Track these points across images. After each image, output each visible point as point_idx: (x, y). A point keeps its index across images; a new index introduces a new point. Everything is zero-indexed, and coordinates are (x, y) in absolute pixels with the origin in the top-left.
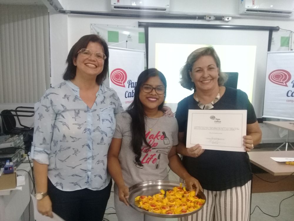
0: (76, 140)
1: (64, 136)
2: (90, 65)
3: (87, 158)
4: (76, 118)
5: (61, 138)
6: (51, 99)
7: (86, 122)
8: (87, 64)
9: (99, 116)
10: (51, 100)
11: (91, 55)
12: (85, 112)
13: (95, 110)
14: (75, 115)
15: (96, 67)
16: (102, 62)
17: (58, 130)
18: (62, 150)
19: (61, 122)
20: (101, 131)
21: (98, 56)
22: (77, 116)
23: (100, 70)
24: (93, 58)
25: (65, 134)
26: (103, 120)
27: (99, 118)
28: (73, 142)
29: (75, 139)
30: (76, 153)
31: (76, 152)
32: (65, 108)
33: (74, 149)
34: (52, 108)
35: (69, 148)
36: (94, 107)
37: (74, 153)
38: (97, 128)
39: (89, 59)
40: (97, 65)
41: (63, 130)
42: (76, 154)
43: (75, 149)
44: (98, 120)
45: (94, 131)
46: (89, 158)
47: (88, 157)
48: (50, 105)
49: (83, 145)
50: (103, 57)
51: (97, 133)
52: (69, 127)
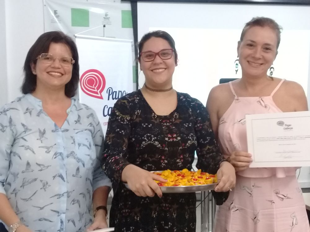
0: (43, 169)
1: (28, 164)
2: (53, 73)
3: (60, 195)
4: (42, 139)
5: (24, 168)
6: (10, 116)
7: (55, 144)
8: (50, 73)
9: (73, 138)
10: (10, 118)
11: (54, 60)
12: (53, 131)
13: (67, 130)
14: (39, 136)
15: (62, 75)
16: (69, 67)
17: (20, 157)
18: (25, 184)
19: (23, 146)
20: (77, 158)
21: (64, 60)
22: (43, 137)
23: (67, 78)
24: (57, 64)
25: (29, 161)
26: (79, 145)
27: (74, 142)
28: (40, 171)
29: (42, 167)
30: (45, 187)
31: (45, 185)
32: (25, 127)
33: (41, 181)
34: (11, 128)
35: (35, 180)
36: (65, 126)
37: (42, 187)
38: (72, 153)
39: (53, 66)
40: (63, 72)
41: (27, 155)
42: (45, 189)
43: (43, 182)
44: (72, 143)
45: (68, 157)
46: (63, 195)
47: (63, 193)
48: (8, 124)
49: (54, 175)
50: (70, 61)
51: (72, 160)
52: (34, 150)
